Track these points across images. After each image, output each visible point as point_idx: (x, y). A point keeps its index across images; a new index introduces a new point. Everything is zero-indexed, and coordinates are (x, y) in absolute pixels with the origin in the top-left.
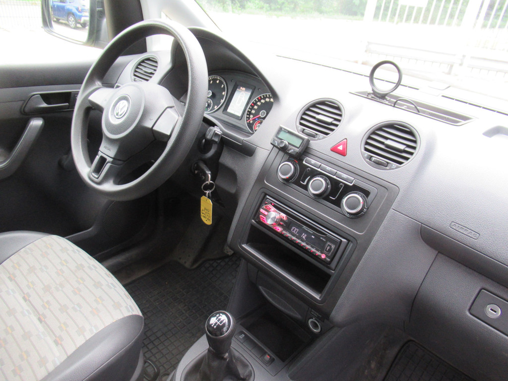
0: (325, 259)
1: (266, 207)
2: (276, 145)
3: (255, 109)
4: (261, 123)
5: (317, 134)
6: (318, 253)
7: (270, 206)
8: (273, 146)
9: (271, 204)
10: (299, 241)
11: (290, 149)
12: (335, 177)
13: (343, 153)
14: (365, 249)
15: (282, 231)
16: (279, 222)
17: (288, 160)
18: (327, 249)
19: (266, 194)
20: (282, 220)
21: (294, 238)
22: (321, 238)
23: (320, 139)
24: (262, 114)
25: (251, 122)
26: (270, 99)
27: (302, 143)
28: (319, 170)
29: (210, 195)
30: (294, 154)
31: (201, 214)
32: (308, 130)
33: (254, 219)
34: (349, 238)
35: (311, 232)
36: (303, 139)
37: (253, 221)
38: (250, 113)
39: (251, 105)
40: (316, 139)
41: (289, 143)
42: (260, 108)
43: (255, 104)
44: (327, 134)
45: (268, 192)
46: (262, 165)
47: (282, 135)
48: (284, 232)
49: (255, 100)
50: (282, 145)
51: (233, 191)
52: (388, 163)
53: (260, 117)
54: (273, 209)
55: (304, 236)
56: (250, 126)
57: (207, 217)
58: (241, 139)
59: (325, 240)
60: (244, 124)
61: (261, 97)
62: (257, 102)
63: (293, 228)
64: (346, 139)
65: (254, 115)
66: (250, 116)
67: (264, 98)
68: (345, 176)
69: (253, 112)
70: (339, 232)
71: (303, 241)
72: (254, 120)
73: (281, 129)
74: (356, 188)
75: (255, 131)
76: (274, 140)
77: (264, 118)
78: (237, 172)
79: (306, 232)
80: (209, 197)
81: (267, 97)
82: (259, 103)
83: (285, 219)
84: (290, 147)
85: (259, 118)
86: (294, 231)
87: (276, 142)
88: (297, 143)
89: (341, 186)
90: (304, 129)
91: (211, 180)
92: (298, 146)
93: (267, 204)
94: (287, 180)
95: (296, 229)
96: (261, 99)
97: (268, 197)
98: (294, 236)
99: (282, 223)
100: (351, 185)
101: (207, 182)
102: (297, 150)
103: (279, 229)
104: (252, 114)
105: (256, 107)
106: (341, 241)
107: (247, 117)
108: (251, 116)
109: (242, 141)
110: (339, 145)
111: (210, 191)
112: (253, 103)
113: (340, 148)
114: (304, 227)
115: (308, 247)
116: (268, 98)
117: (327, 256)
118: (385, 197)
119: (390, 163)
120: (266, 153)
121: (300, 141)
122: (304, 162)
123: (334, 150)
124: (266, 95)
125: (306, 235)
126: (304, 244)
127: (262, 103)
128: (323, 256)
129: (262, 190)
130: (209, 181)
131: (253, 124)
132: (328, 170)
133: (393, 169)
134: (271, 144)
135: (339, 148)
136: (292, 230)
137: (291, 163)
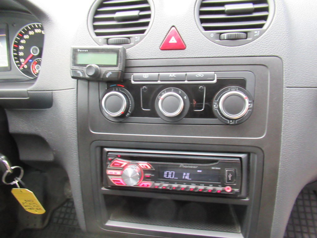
0: (232, 191)
1: (113, 165)
2: (81, 75)
3: (22, 51)
4: (39, 63)
5: (129, 38)
6: (219, 189)
7: (119, 161)
8: (76, 80)
9: (117, 156)
10: (184, 186)
11: (106, 73)
12: (186, 82)
13: (180, 46)
14: (278, 153)
15: (153, 184)
16: (144, 175)
17: (109, 90)
18: (228, 178)
19: (102, 148)
20: (146, 171)
21: (175, 186)
22: (213, 168)
23: (137, 42)
24: (34, 51)
25: (26, 67)
26: (34, 31)
27: (118, 57)
28: (159, 82)
29: (23, 183)
30: (115, 76)
31: (25, 208)
32: (113, 38)
33: (102, 186)
34: (249, 149)
35: (194, 167)
36: (116, 51)
37: (103, 189)
38: (18, 58)
39: (14, 48)
40: (132, 44)
41: (100, 66)
42: (28, 46)
43: (18, 44)
44: (143, 32)
45: (103, 143)
46: (75, 111)
47: (82, 59)
48: (157, 184)
49: (16, 40)
50: (91, 73)
51: (50, 158)
52: (246, 33)
53: (33, 56)
54: (124, 162)
55: (186, 176)
56: (27, 72)
57: (35, 208)
58: (24, 92)
59: (219, 168)
60: (17, 73)
61: (21, 33)
62: (19, 41)
63: (166, 173)
64: (173, 26)
65: (24, 57)
66: (19, 61)
67: (26, 33)
68: (200, 74)
69: (21, 54)
70: (232, 149)
71: (189, 183)
72: (28, 63)
73: (75, 52)
74: (223, 84)
75: (37, 74)
76: (74, 71)
77: (40, 55)
78: (43, 135)
79: (187, 170)
80: (21, 186)
81: (28, 30)
82: (23, 42)
83: (149, 167)
84: (104, 70)
85: (33, 58)
86: (170, 176)
87: (79, 72)
88: (111, 59)
89: (202, 90)
90: (108, 39)
91: (12, 165)
92: (115, 64)
93: (112, 160)
94: (123, 116)
95: (170, 173)
96: (23, 35)
97: (107, 150)
98: (173, 183)
99: (148, 175)
100: (215, 81)
101: (7, 171)
102: (117, 69)
103: (149, 184)
104: (22, 57)
105: (21, 47)
106: (240, 158)
107: (17, 64)
108: (22, 60)
109: (27, 94)
110: (169, 38)
111: (19, 179)
112: (15, 43)
113: (173, 41)
114: (182, 165)
115: (201, 187)
116: (31, 30)
117: (232, 187)
118: (269, 77)
119: (249, 32)
120: (71, 94)
121: (115, 56)
122: (133, 82)
123: (166, 47)
124: (27, 28)
125: (188, 174)
126: (192, 187)
127: (26, 40)
128: (228, 190)
129: (94, 144)
130: (10, 168)
131: (29, 68)
132: (173, 77)
133: (258, 37)
134: (73, 77)
135: (171, 42)
136: (165, 176)
137: (115, 90)
